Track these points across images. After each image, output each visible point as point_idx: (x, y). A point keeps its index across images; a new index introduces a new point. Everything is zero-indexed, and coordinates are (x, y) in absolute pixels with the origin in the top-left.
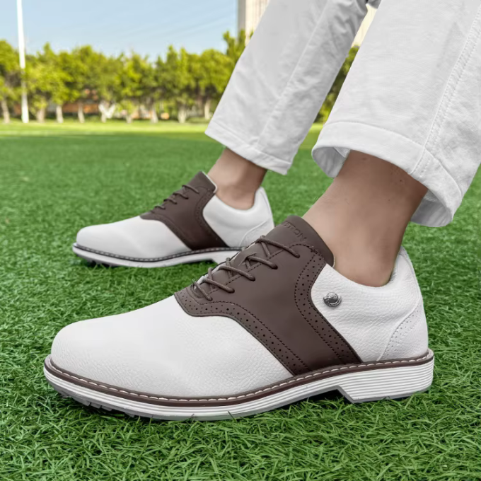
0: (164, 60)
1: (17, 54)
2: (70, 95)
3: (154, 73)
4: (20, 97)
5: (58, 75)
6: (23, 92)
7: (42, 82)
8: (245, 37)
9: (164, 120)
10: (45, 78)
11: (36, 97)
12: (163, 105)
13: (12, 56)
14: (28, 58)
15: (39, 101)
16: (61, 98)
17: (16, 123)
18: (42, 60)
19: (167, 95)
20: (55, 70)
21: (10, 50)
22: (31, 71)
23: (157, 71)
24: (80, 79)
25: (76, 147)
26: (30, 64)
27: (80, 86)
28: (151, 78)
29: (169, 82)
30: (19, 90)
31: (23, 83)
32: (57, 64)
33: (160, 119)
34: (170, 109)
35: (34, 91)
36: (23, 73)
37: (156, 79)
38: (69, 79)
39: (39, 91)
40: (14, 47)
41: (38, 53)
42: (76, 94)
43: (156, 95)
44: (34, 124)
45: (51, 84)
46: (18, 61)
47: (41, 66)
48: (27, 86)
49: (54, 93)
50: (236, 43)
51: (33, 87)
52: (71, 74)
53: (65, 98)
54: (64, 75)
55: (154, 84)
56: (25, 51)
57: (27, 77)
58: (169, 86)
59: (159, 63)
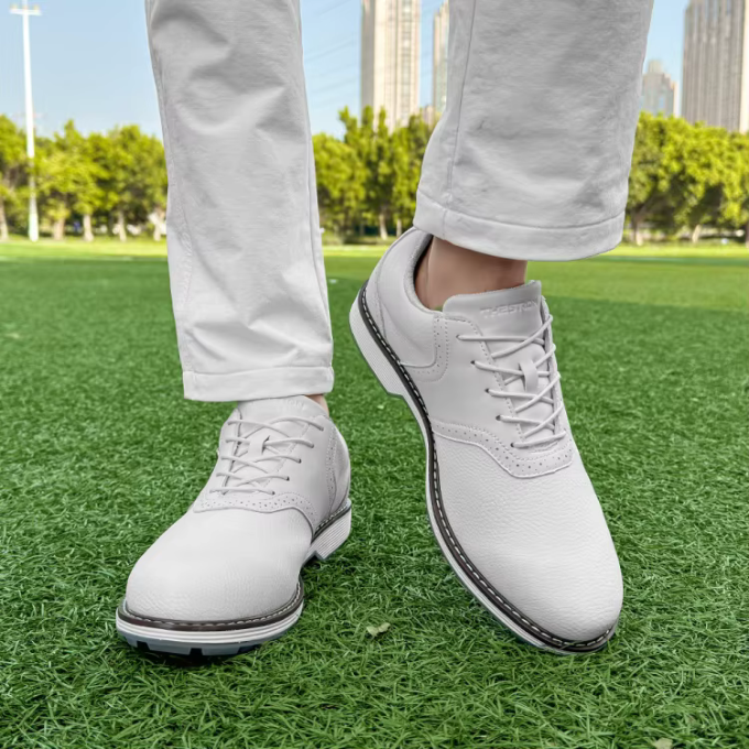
1: (23, 136)
2: (104, 199)
4: (26, 201)
5: (88, 169)
6: (32, 193)
7: (60, 178)
8: (372, 117)
10: (65, 173)
11: (51, 201)
13: (15, 139)
14: (39, 143)
15: (55, 207)
16: (91, 203)
17: (19, 242)
18: (62, 147)
20: (81, 161)
21: (11, 131)
22: (44, 161)
24: (121, 175)
25: (105, 283)
26: (42, 152)
27: (121, 185)
30: (24, 192)
31: (32, 180)
32: (84, 152)
35: (48, 192)
36: (32, 164)
38: (104, 174)
39: (55, 193)
40: (19, 126)
41: (57, 136)
42: (114, 197)
44: (46, 243)
45: (76, 182)
46: (25, 148)
47: (59, 155)
48: (37, 185)
49: (80, 195)
50: (359, 125)
51: (46, 186)
52: (106, 167)
53: (98, 203)
54: (95, 169)
56: (35, 131)
57: (37, 171)
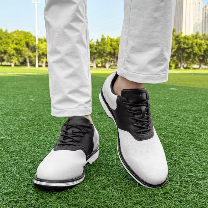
0: (100, 41)
1: (35, 38)
3: (95, 46)
4: (35, 56)
6: (37, 54)
7: (45, 50)
9: (100, 67)
11: (42, 56)
12: (99, 60)
13: (32, 38)
14: (39, 40)
15: (43, 58)
17: (33, 68)
18: (45, 41)
19: (101, 56)
21: (31, 36)
22: (41, 45)
23: (96, 45)
26: (40, 42)
28: (94, 48)
29: (102, 50)
30: (35, 54)
31: (37, 50)
33: (97, 67)
34: (102, 62)
35: (41, 54)
36: (37, 46)
37: (96, 49)
39: (43, 54)
40: (33, 35)
41: (44, 37)
43: (96, 56)
44: (41, 68)
46: (35, 41)
47: (44, 43)
48: (38, 52)
51: (41, 52)
55: (95, 51)
56: (38, 36)
58: (102, 52)
59: (97, 42)
